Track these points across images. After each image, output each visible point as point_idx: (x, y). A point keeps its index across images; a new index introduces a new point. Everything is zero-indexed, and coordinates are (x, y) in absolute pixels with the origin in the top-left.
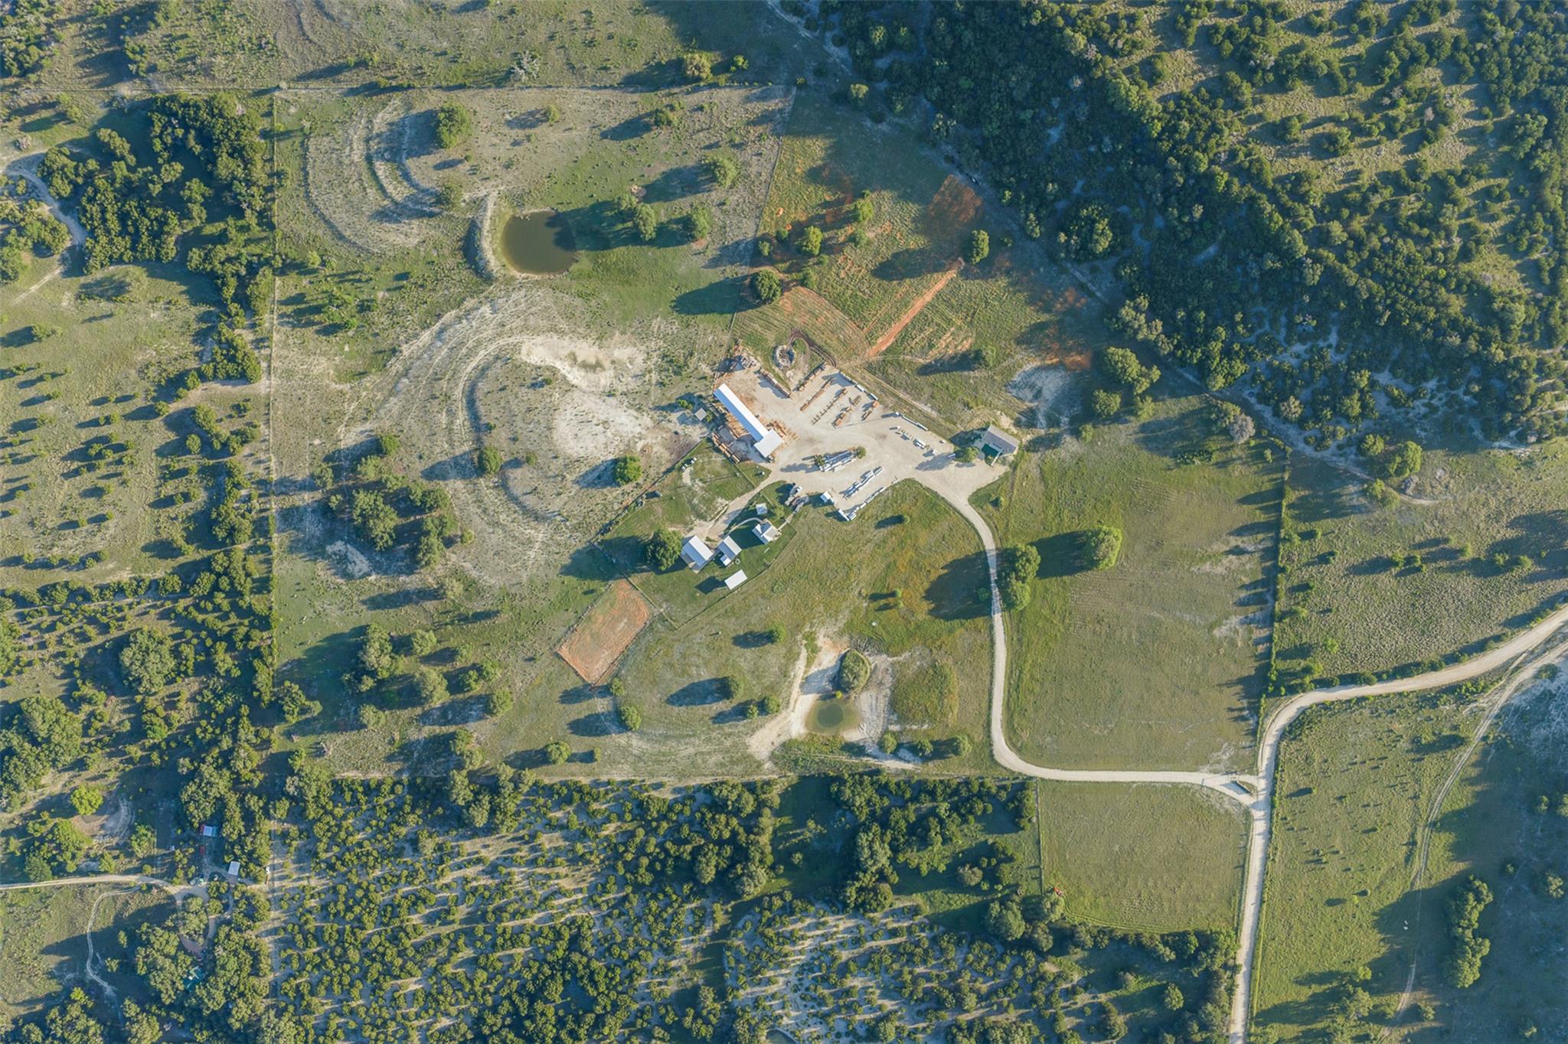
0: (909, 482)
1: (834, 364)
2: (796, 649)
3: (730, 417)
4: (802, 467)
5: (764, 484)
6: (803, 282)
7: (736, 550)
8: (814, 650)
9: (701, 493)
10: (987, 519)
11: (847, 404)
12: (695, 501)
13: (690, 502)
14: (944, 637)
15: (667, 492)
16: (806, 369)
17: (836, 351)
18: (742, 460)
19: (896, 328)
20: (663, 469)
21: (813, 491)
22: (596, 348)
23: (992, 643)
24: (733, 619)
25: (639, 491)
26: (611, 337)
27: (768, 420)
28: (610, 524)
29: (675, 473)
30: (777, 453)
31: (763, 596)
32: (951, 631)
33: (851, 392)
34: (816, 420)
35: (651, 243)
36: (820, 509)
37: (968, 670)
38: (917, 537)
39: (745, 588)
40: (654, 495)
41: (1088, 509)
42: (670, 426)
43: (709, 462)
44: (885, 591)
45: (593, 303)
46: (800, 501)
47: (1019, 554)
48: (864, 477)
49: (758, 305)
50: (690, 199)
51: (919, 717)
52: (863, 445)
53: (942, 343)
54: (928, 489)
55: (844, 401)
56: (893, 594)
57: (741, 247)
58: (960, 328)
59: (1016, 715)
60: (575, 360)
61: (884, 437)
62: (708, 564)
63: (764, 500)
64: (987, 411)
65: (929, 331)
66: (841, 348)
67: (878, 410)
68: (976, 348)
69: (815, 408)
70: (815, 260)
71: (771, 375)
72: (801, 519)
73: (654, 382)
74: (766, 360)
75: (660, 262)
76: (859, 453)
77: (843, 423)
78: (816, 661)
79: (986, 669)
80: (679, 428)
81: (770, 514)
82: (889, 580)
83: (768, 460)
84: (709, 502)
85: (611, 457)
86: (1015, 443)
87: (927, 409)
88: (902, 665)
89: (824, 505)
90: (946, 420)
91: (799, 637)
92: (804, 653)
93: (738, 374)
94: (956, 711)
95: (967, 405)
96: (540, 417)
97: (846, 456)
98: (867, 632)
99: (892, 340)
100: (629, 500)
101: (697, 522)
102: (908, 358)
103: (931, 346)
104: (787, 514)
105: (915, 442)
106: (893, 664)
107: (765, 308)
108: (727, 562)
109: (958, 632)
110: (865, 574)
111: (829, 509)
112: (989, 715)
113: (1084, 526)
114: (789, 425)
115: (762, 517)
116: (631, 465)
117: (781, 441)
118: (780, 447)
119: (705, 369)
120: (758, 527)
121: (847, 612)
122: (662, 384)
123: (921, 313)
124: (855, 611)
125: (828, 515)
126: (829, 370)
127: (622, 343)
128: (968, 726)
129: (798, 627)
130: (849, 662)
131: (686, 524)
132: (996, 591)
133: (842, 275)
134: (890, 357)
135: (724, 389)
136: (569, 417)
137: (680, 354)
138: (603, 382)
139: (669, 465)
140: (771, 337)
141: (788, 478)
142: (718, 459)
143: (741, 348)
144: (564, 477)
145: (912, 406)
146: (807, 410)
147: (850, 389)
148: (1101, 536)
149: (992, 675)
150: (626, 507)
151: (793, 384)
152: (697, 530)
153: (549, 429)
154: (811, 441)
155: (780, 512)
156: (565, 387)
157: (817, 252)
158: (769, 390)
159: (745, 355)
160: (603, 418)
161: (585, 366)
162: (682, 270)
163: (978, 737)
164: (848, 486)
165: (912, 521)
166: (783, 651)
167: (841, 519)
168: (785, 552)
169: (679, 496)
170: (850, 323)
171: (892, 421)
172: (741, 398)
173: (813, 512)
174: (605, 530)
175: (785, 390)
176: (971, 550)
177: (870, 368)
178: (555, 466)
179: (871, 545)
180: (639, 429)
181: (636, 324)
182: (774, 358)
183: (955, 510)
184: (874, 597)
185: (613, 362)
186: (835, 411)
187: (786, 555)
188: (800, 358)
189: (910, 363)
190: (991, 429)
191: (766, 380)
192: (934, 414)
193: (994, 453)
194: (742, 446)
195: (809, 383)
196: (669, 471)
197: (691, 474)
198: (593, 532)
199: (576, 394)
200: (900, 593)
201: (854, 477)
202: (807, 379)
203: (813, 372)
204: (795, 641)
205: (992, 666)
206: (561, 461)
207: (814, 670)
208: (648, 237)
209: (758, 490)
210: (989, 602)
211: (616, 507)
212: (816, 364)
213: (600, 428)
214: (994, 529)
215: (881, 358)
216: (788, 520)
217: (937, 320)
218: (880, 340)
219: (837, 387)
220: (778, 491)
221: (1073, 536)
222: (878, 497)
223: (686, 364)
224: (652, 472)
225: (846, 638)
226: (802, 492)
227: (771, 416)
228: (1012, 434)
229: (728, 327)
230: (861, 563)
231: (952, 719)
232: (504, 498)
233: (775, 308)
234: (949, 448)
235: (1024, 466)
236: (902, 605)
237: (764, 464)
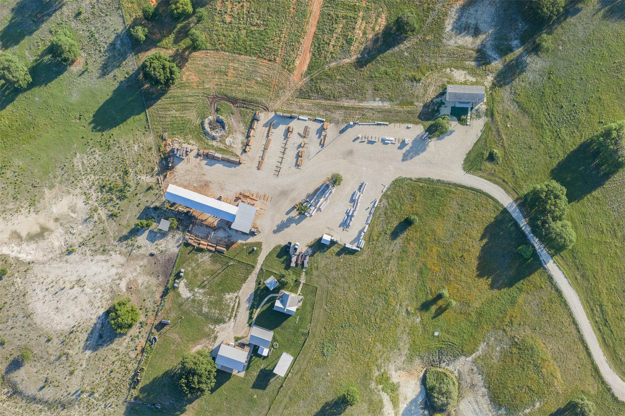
0: (398, 183)
1: (266, 109)
2: (375, 398)
3: (195, 212)
4: (290, 221)
5: (261, 259)
6: (194, 47)
7: (267, 335)
8: (393, 389)
9: (205, 299)
10: (491, 177)
11: (300, 140)
12: (205, 310)
13: (200, 313)
14: (510, 311)
15: (173, 315)
16: (242, 128)
17: (262, 95)
18: (228, 247)
19: (307, 42)
20: (158, 296)
21: (311, 240)
22: (33, 215)
23: (559, 292)
24: (301, 403)
25: (147, 329)
26: (42, 197)
27: (232, 196)
28: (136, 374)
29: (171, 294)
30: (259, 223)
31: (318, 365)
32: (513, 302)
33: (297, 126)
34: (278, 172)
35: (31, 86)
36: (327, 253)
37: (549, 330)
38: (433, 231)
39: (296, 367)
40: (161, 326)
41: (582, 117)
42: (142, 251)
43: (198, 265)
44: (430, 297)
45: (9, 174)
46: (304, 256)
47: (543, 196)
48: (353, 201)
49: (163, 93)
50: (45, 27)
51: (527, 399)
52: (334, 171)
53: (358, 33)
54: (419, 180)
55: (295, 139)
56: (440, 297)
57: (118, 46)
58: (367, 9)
59: (618, 349)
60: (19, 237)
61: (351, 153)
62: (250, 361)
63: (270, 273)
64: (436, 75)
65: (339, 28)
66: (264, 90)
67: (331, 130)
68: (394, 18)
69: (271, 159)
70: (194, 19)
71: (212, 152)
72: (315, 273)
73: (104, 217)
74: (199, 140)
75: (51, 101)
76: (335, 180)
77: (304, 159)
78: (401, 398)
79: (566, 321)
80: (151, 248)
81: (282, 285)
82: (429, 284)
83: (252, 234)
84: (218, 303)
85: (101, 311)
86: (479, 90)
87: (377, 104)
88: (485, 357)
89: (329, 247)
90: (401, 104)
91: (373, 385)
92: (386, 398)
93: (180, 168)
94: (559, 376)
95: (414, 79)
96: (14, 310)
97: (324, 192)
98: (434, 345)
99: (309, 56)
100: (142, 342)
101: (218, 328)
102: (333, 64)
103: (349, 42)
104: (299, 275)
105: (383, 141)
106: (474, 362)
107: (173, 91)
108: (265, 352)
109: (520, 300)
110: (403, 291)
111: (335, 249)
112: (593, 362)
113: (587, 134)
114: (253, 189)
115: (276, 290)
116: (122, 311)
117: (253, 209)
118: (258, 215)
119: (147, 180)
120: (278, 304)
121: (405, 337)
122: (112, 216)
123: (322, 14)
124: (412, 332)
125: (339, 254)
126: (264, 117)
127: (56, 197)
128: (577, 383)
129: (366, 376)
130: (431, 382)
131: (208, 336)
132: (536, 242)
133: (228, 19)
134: (315, 74)
135: (173, 189)
136: (41, 295)
137: (115, 178)
138: (56, 244)
139: (161, 289)
140: (192, 116)
141: (281, 240)
142: (205, 258)
143: (169, 141)
144: (67, 355)
145: (362, 109)
146: (264, 166)
147: (293, 124)
148: (614, 134)
149: (575, 323)
150: (143, 351)
151: (238, 148)
152: (222, 336)
153: (28, 316)
154: (284, 193)
155: (290, 278)
156: (22, 269)
157: (190, 9)
158: (219, 166)
159: (176, 146)
160: (74, 278)
161: (32, 238)
162: (75, 98)
163: (592, 388)
164: (342, 217)
165: (421, 218)
166: (365, 406)
167: (352, 252)
168: (316, 313)
169: (186, 313)
170: (260, 61)
171: (351, 133)
172: (196, 190)
173: (321, 259)
174: (135, 382)
175: (233, 159)
176: (490, 216)
177: (303, 94)
178: (54, 348)
179: (393, 262)
180: (114, 271)
181: (59, 172)
182: (206, 134)
183: (456, 186)
184: (425, 307)
185: (57, 220)
186: (291, 153)
187: (319, 313)
188: (231, 121)
189: (338, 68)
190: (450, 89)
191: (210, 159)
192: (387, 105)
193: (464, 111)
194: (221, 234)
195: (252, 139)
196: (165, 293)
197: (187, 285)
198: (125, 391)
199: (36, 269)
200: (446, 293)
201: (344, 206)
202: (248, 137)
203: (251, 127)
204: (371, 391)
205: (571, 315)
206: (55, 341)
207: (403, 406)
208: (24, 84)
209: (258, 267)
210: (535, 255)
211: (133, 355)
212: (249, 118)
213: (77, 288)
214: (503, 184)
215: (307, 79)
216: (303, 280)
217: (342, 13)
218: (297, 62)
219: (282, 128)
220: (279, 256)
221: (584, 148)
222: (375, 212)
223: (126, 185)
224: (149, 304)
225: (417, 361)
226: (302, 247)
227: (232, 191)
228: (472, 84)
229: (147, 128)
230: (393, 283)
231: (559, 385)
232: (23, 404)
233: (182, 86)
234: (418, 130)
235: (500, 109)
236: (454, 303)
237: (251, 240)
